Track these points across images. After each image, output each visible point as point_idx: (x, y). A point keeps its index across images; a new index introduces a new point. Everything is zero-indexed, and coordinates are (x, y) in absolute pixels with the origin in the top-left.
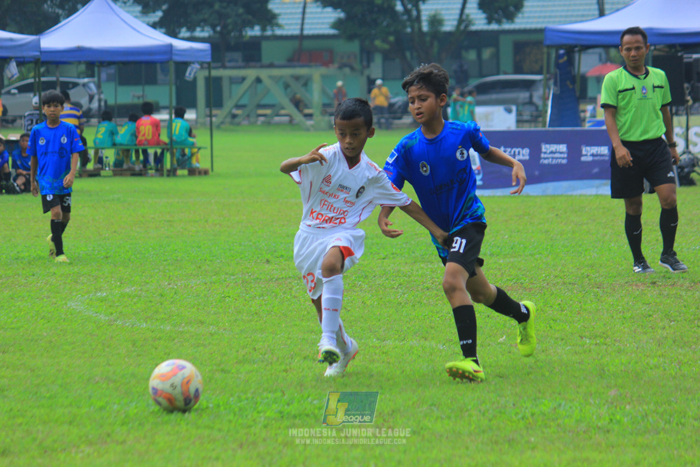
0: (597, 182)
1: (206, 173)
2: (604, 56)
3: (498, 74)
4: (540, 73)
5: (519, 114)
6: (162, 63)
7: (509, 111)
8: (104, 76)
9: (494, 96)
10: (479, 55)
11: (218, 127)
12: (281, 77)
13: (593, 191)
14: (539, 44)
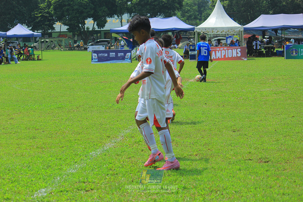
0: (121, 61)
1: (41, 60)
2: (122, 35)
3: (101, 39)
4: (109, 39)
5: (105, 47)
6: (32, 37)
7: (103, 47)
8: (20, 41)
9: (99, 44)
10: (97, 35)
11: (43, 51)
12: (56, 40)
13: (121, 62)
14: (109, 33)
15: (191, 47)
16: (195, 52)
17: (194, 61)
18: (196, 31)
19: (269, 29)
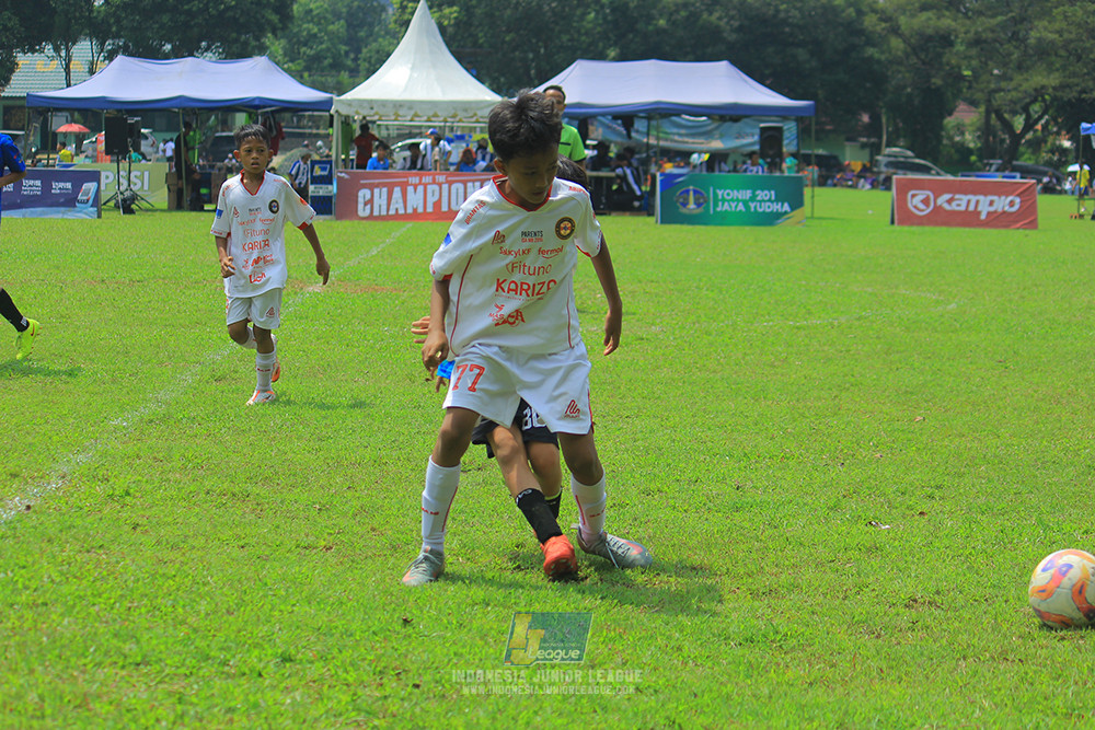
0: (63, 209)
2: (69, 117)
4: (22, 129)
13: (61, 215)
14: (22, 107)
15: (317, 167)
16: (330, 187)
17: (325, 220)
18: (337, 111)
19: (604, 115)
